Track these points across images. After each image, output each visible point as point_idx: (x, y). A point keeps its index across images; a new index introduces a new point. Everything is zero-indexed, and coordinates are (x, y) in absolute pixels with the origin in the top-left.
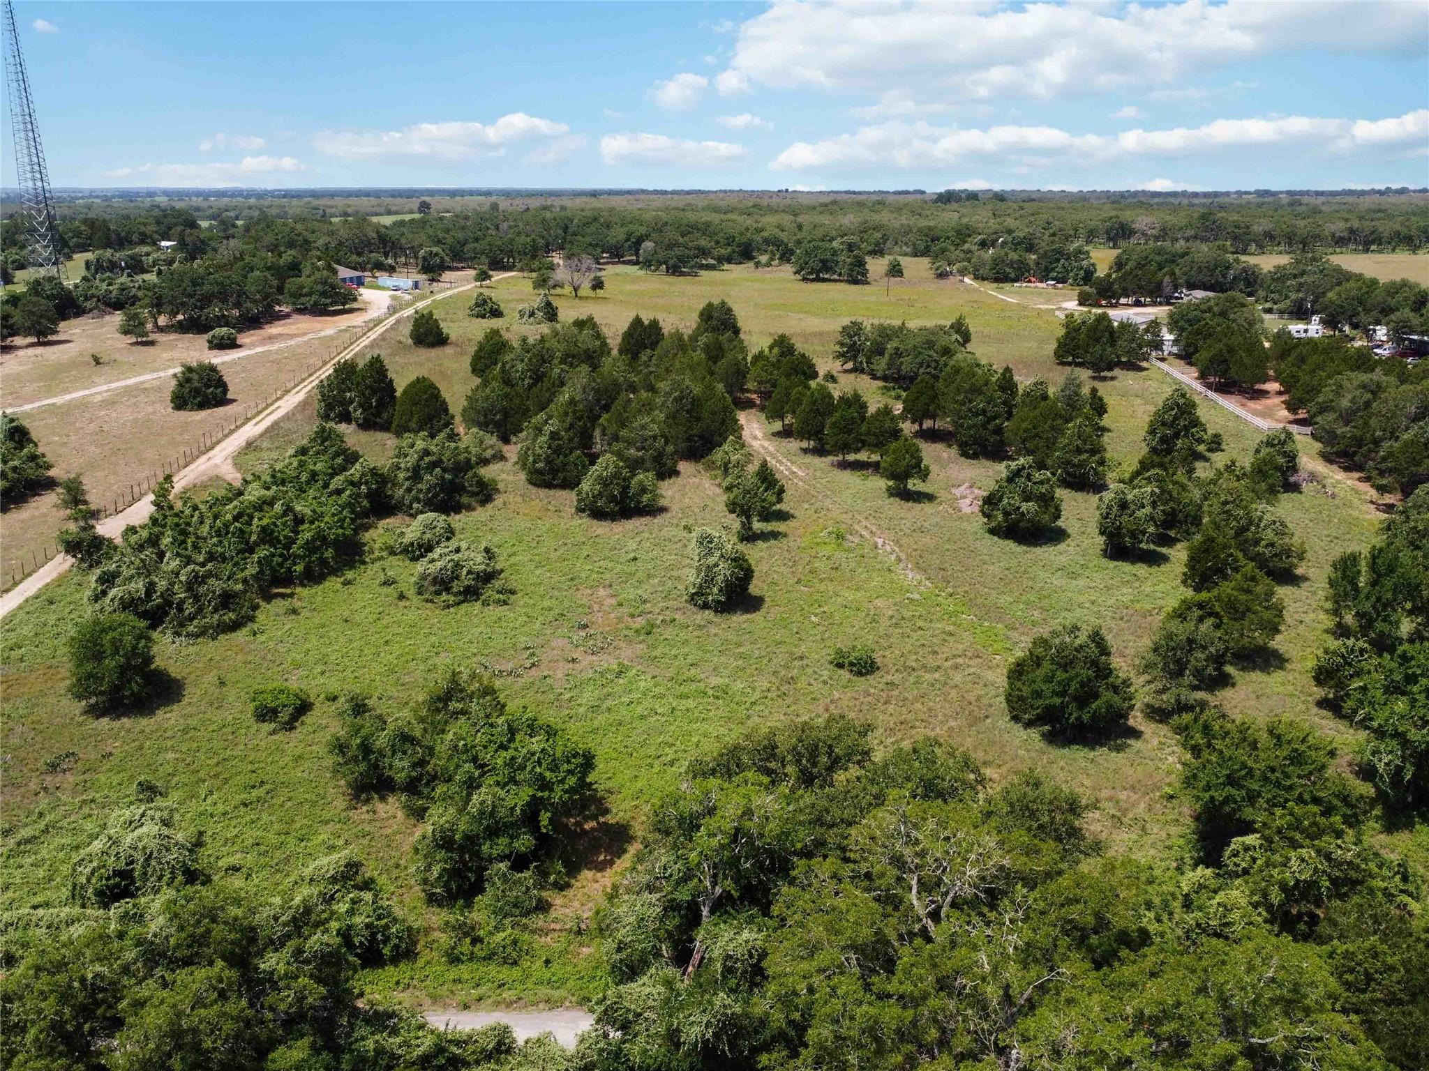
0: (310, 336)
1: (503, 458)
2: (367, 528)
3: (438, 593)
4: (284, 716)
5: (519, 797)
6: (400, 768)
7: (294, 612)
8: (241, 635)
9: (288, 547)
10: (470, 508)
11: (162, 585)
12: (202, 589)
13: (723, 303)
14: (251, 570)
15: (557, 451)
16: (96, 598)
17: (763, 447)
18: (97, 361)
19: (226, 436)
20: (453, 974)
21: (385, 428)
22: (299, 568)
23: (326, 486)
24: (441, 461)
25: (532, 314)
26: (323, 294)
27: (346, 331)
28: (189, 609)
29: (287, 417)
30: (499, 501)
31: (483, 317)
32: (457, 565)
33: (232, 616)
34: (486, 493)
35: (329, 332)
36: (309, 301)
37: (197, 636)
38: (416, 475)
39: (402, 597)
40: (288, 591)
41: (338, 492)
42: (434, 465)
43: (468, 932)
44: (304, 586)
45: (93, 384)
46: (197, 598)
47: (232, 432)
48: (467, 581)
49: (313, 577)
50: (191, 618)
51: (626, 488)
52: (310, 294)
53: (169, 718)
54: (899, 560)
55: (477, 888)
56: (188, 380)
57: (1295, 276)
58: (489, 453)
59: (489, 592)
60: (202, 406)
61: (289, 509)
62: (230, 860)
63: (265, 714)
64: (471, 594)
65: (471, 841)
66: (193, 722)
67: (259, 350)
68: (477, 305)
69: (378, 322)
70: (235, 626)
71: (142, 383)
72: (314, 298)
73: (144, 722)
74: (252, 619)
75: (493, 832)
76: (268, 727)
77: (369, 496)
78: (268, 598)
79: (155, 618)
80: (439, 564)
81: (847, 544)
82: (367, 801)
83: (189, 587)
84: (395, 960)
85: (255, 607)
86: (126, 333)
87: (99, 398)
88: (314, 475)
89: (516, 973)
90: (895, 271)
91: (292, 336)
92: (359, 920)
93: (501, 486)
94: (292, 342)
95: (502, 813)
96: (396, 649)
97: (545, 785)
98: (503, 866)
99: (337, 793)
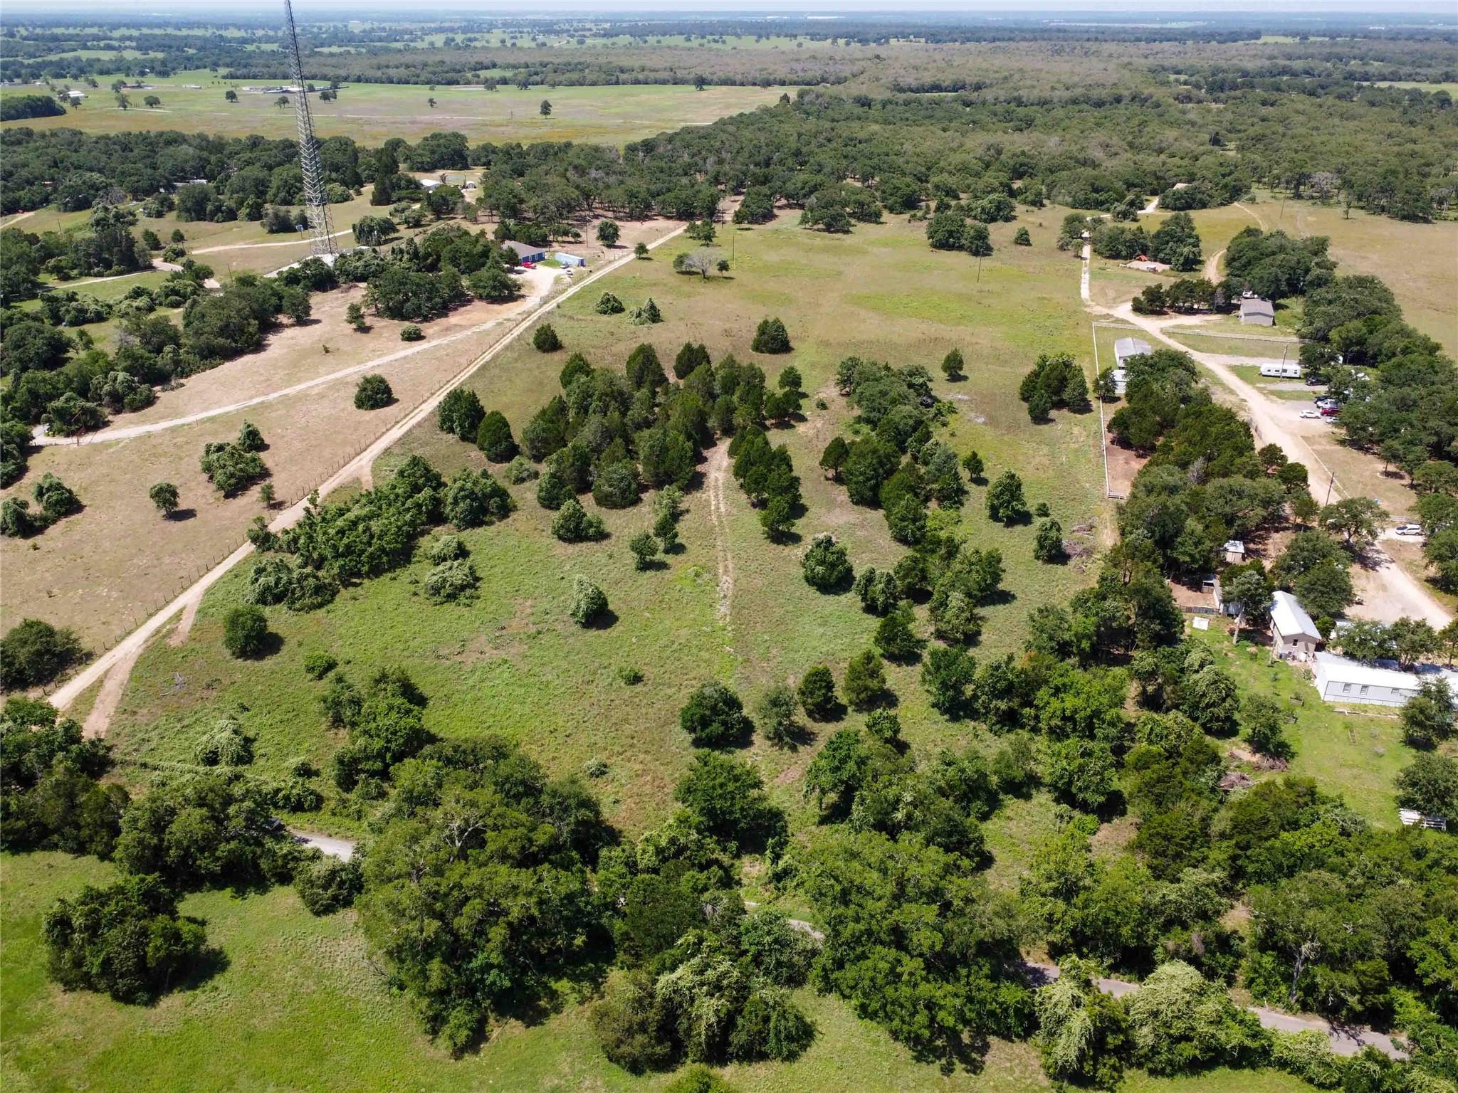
0: (475, 329)
1: (536, 475)
2: (423, 534)
3: (434, 595)
4: (316, 673)
5: (378, 744)
6: (348, 713)
7: (355, 599)
8: (321, 613)
9: (359, 556)
10: (491, 523)
11: (285, 579)
12: (305, 583)
13: (777, 321)
14: (336, 571)
15: (553, 487)
16: (253, 583)
17: (717, 480)
18: (327, 351)
19: (377, 439)
20: (332, 820)
21: (474, 441)
22: (365, 568)
23: (403, 504)
24: (473, 493)
25: (639, 315)
26: (494, 288)
27: (501, 324)
28: (298, 594)
29: (419, 424)
30: (513, 516)
31: (605, 313)
32: (444, 580)
33: (319, 599)
34: (505, 510)
35: (489, 325)
36: (485, 292)
37: (299, 610)
38: (456, 502)
39: (415, 594)
40: (357, 581)
41: (408, 510)
42: (464, 498)
43: (344, 802)
44: (369, 578)
45: (318, 375)
46: (302, 588)
47: (384, 433)
48: (448, 590)
49: (376, 572)
50: (299, 599)
51: (578, 524)
52: (485, 287)
53: (269, 663)
54: (725, 596)
55: (356, 782)
56: (365, 389)
57: (1330, 302)
58: (525, 474)
59: (462, 599)
60: (373, 407)
61: (367, 529)
62: (262, 751)
63: (310, 669)
64: (451, 597)
65: (355, 761)
66: (276, 668)
67: (434, 343)
68: (602, 303)
69: (529, 314)
70: (320, 606)
71: (347, 376)
72: (487, 291)
73: (256, 664)
74: (331, 602)
75: (368, 758)
76: (310, 676)
77: (428, 512)
78: (347, 585)
79: (278, 599)
80: (435, 578)
81: (699, 581)
82: (337, 728)
83: (299, 581)
84: (311, 809)
85: (334, 595)
86: (350, 322)
87: (316, 391)
88: (397, 496)
89: (357, 824)
90: (1023, 239)
91: (462, 327)
92: (295, 791)
93: (519, 505)
94: (459, 336)
95: (368, 750)
96: (395, 631)
97: (389, 741)
98: (363, 776)
99: (325, 722)
